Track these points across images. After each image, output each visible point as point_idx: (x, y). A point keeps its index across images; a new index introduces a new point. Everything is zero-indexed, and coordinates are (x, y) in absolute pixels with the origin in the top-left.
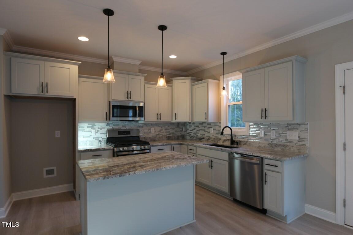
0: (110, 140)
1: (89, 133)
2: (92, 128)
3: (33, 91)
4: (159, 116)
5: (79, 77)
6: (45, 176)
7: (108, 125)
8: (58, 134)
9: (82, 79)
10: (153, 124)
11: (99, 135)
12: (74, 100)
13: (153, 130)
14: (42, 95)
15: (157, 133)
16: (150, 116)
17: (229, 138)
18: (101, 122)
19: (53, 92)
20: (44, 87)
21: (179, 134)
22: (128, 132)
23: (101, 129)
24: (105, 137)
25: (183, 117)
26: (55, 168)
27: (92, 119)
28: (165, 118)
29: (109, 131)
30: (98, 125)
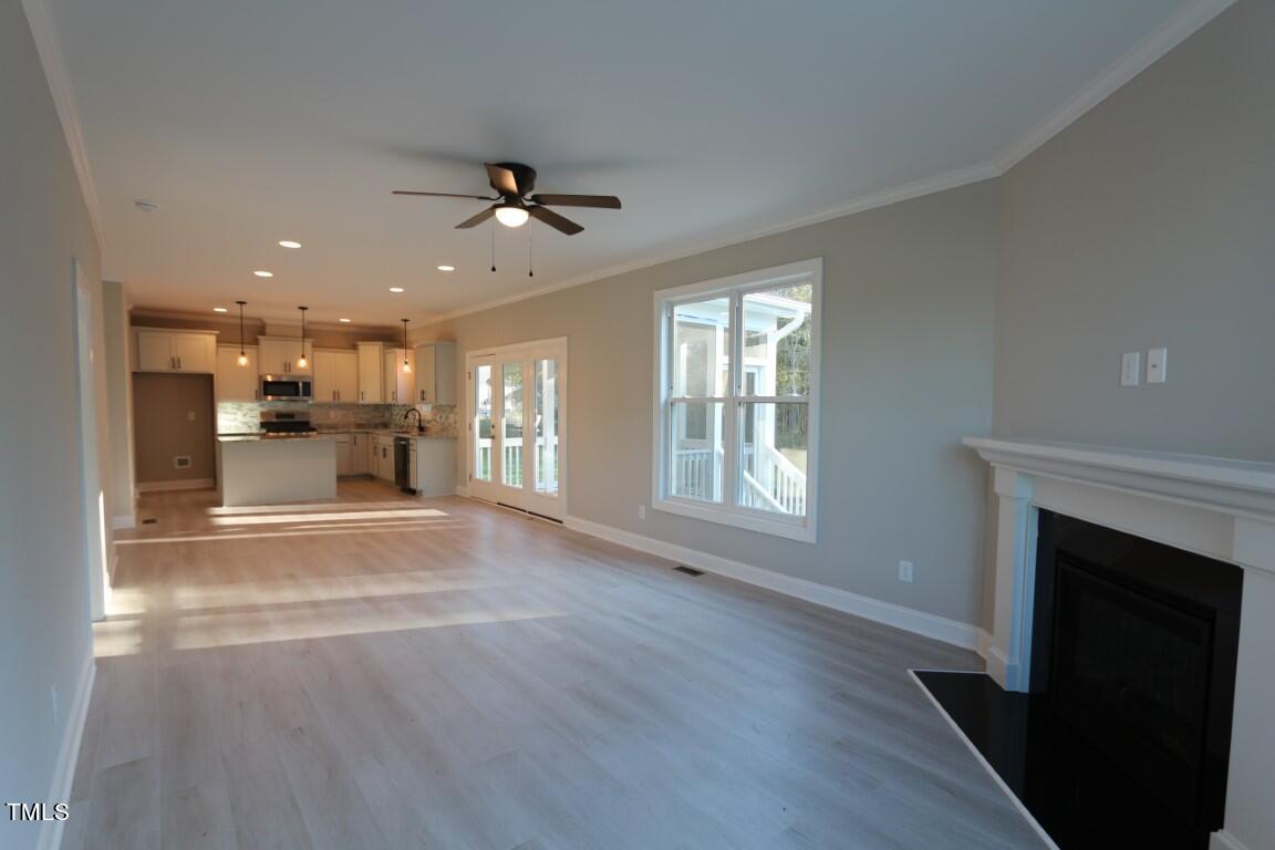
0: (263, 425)
1: (233, 417)
2: (238, 409)
3: (162, 366)
4: (336, 395)
5: (218, 346)
6: (177, 466)
7: (262, 406)
8: (192, 416)
9: (221, 349)
10: (330, 406)
11: (247, 419)
12: (211, 376)
13: (332, 414)
14: (173, 371)
15: (339, 418)
16: (322, 393)
17: (417, 424)
18: (252, 402)
19: (186, 368)
20: (175, 362)
21: (378, 421)
22: (291, 416)
23: (251, 410)
24: (257, 421)
25: (372, 396)
26: (189, 458)
27: (237, 397)
28: (346, 398)
29: (263, 414)
30: (247, 406)
